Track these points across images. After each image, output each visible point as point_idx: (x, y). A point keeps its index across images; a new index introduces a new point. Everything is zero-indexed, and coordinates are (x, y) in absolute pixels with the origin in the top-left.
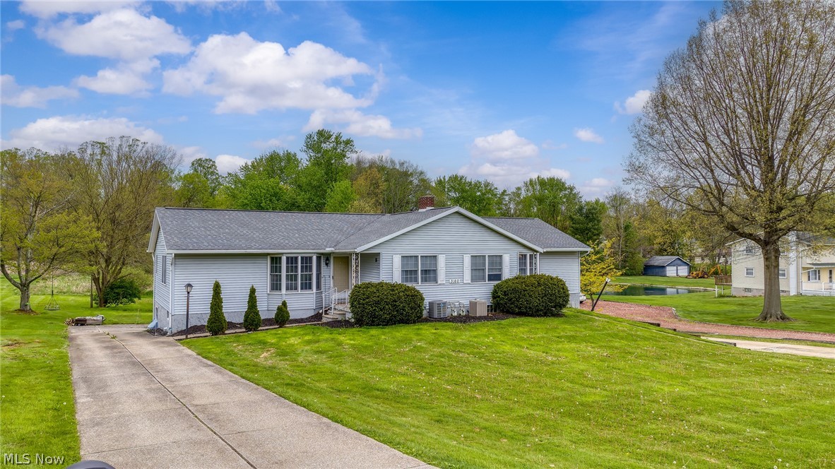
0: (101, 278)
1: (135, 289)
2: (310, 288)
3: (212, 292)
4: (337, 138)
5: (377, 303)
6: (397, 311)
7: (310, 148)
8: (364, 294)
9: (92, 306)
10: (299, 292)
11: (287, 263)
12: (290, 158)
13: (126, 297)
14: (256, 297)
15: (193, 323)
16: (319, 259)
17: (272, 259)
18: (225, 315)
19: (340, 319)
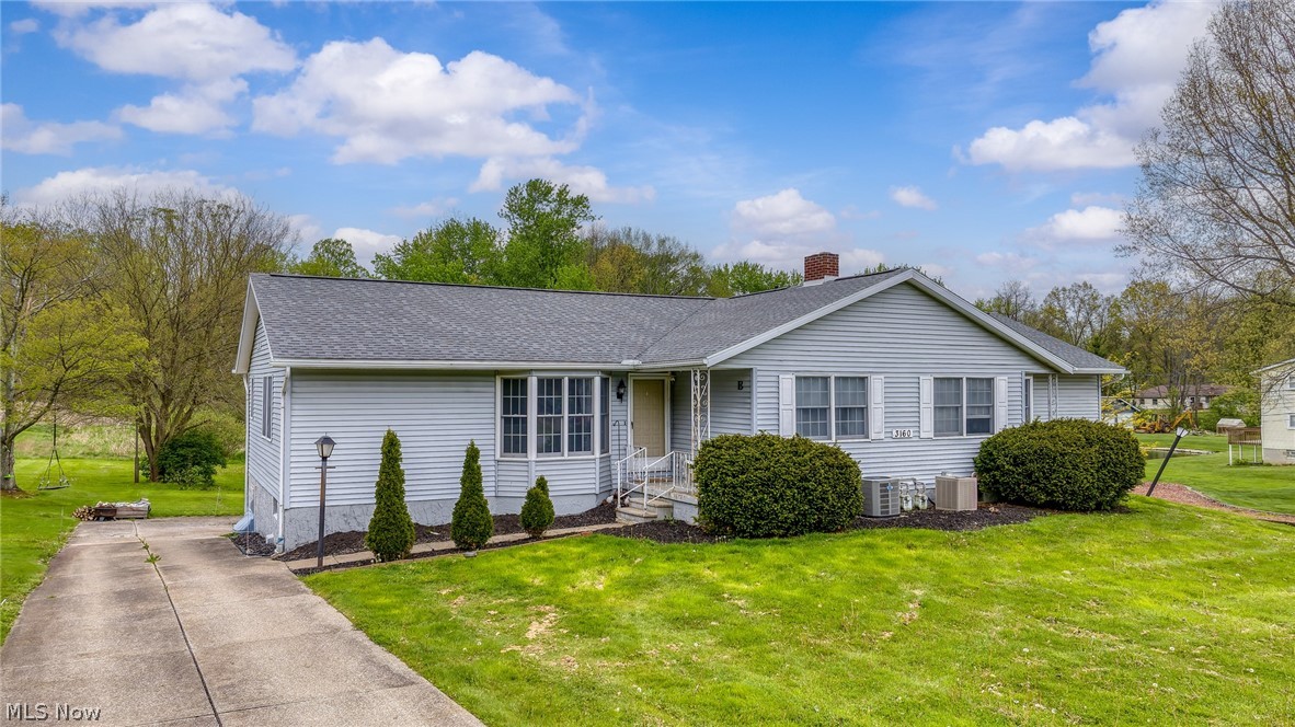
0: (154, 426)
1: (216, 448)
2: (588, 448)
3: (381, 456)
4: (561, 193)
5: (767, 484)
6: (810, 502)
7: (515, 212)
8: (733, 463)
9: (137, 480)
10: (566, 457)
11: (540, 391)
12: (479, 231)
13: (198, 464)
14: (479, 468)
15: (334, 525)
16: (604, 382)
17: (506, 383)
18: (409, 511)
19: (661, 517)
